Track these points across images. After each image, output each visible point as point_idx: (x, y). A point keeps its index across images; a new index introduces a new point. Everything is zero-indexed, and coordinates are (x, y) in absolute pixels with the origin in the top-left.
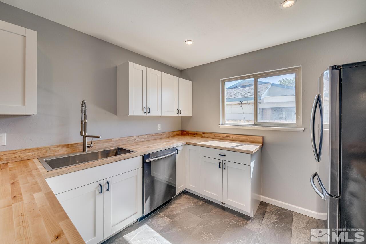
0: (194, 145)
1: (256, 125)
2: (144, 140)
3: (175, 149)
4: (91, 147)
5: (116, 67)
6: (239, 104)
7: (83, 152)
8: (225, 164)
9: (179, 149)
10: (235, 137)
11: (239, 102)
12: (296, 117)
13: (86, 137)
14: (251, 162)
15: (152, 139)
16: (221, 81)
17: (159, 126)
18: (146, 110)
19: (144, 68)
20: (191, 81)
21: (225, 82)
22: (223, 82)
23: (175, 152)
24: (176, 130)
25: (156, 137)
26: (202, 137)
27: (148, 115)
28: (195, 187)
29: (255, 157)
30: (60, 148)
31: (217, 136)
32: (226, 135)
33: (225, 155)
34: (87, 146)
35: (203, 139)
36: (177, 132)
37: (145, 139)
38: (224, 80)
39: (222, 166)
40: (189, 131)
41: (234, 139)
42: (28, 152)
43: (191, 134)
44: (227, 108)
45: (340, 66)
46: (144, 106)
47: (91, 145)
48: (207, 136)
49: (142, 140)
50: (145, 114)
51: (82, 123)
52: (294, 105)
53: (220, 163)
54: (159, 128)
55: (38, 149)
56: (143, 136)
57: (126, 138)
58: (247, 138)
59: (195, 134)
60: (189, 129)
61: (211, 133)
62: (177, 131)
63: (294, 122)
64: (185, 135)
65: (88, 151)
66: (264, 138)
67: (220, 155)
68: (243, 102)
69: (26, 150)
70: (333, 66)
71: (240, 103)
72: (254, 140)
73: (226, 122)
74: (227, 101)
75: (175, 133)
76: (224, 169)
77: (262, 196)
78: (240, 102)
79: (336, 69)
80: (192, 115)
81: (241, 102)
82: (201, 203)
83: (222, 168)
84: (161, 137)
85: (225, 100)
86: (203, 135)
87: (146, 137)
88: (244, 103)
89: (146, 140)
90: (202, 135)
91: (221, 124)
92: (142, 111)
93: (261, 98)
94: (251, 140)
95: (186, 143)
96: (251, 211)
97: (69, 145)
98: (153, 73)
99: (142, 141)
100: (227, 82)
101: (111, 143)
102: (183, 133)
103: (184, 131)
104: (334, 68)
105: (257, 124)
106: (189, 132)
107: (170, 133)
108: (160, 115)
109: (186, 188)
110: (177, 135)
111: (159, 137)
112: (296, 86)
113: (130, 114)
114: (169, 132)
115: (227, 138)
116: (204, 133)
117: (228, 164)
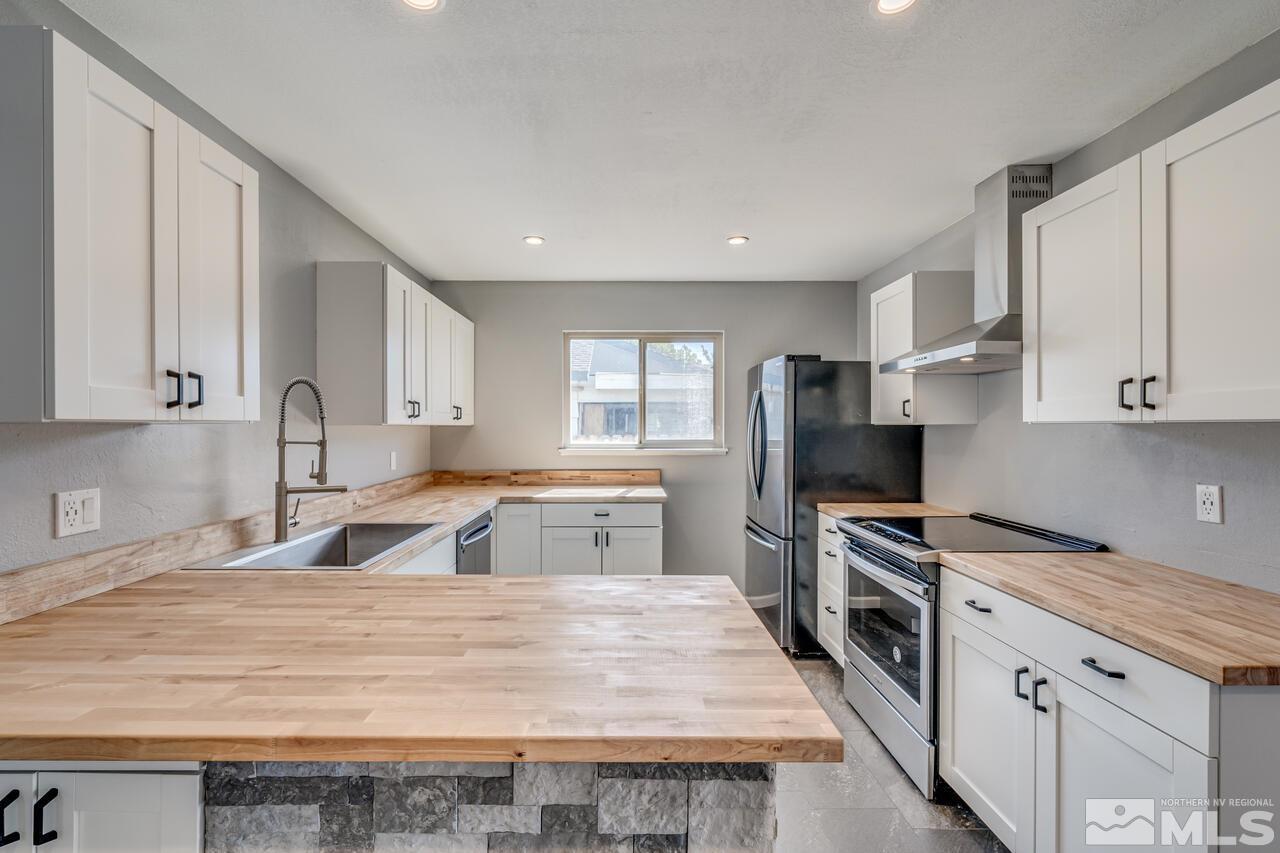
0: (524, 501)
1: (642, 446)
2: (370, 502)
4: (295, 524)
5: (313, 267)
7: (278, 541)
8: (607, 533)
10: (600, 476)
12: (715, 428)
13: (288, 492)
15: (386, 498)
16: (563, 336)
17: (394, 454)
19: (407, 282)
20: (472, 321)
21: (570, 340)
22: (567, 337)
24: (422, 468)
25: (391, 491)
26: (509, 485)
27: (415, 422)
31: (554, 477)
32: (578, 473)
33: (608, 515)
34: (289, 522)
36: (425, 477)
38: (569, 334)
39: (603, 540)
40: (463, 472)
41: (599, 481)
42: (159, 550)
43: (472, 478)
45: (795, 356)
46: (407, 398)
47: (296, 519)
48: (524, 482)
49: (366, 502)
50: (409, 422)
53: (595, 534)
54: (394, 464)
56: (369, 491)
58: (630, 476)
59: (485, 479)
60: (458, 464)
61: (538, 472)
62: (424, 473)
63: (712, 436)
64: (449, 483)
66: (664, 473)
67: (596, 515)
70: (788, 356)
72: (642, 479)
73: (575, 442)
75: (422, 480)
76: (607, 545)
79: (791, 360)
80: (472, 423)
83: (600, 544)
84: (400, 490)
85: (571, 375)
86: (514, 478)
87: (372, 492)
89: (375, 501)
90: (509, 478)
91: (564, 445)
92: (404, 413)
94: (636, 478)
95: (499, 502)
97: (233, 521)
98: (419, 298)
100: (575, 338)
102: (442, 478)
103: (445, 472)
104: (789, 358)
105: (646, 444)
106: (466, 474)
107: (416, 479)
108: (430, 423)
112: (715, 367)
113: (390, 422)
114: (412, 477)
115: (584, 479)
116: (516, 474)
117: (614, 534)
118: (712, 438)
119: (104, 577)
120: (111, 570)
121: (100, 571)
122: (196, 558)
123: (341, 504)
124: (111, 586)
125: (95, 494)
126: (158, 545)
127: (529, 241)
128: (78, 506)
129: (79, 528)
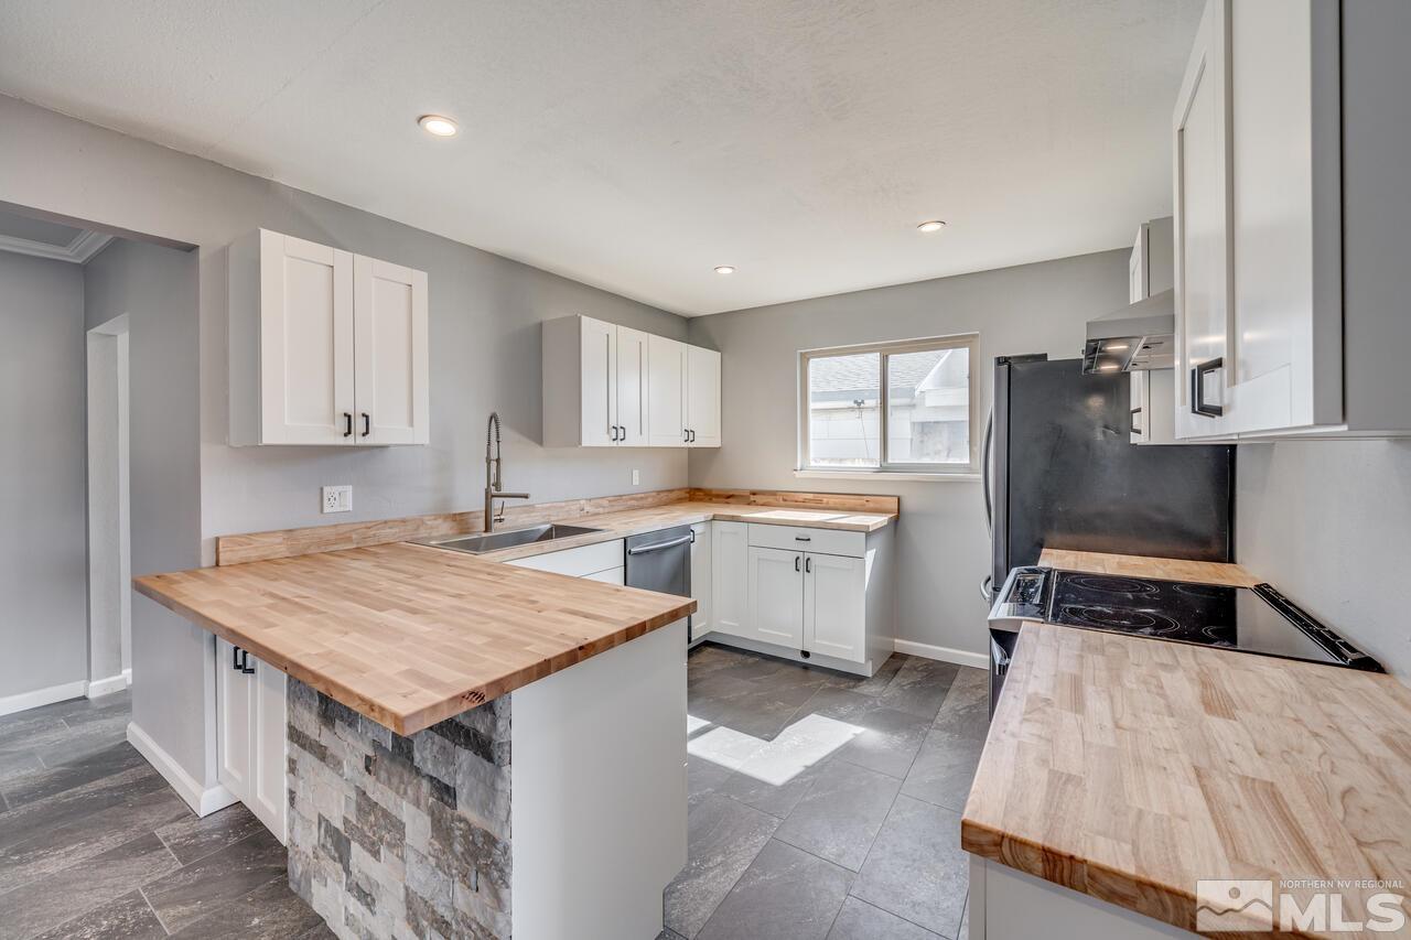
0: (734, 519)
1: (882, 470)
2: (601, 510)
3: (687, 529)
4: (501, 520)
5: (541, 324)
6: (852, 409)
7: (486, 531)
8: (808, 559)
9: (698, 529)
10: (833, 500)
11: (852, 404)
12: (970, 450)
13: (493, 496)
14: (866, 550)
15: (621, 508)
16: (798, 356)
17: (636, 473)
18: (618, 431)
19: (611, 328)
20: (718, 350)
21: (808, 359)
22: (805, 358)
23: (688, 537)
24: (677, 485)
25: (629, 503)
26: (749, 504)
27: (622, 444)
28: (736, 625)
29: (878, 541)
30: (440, 521)
31: (788, 498)
32: (810, 496)
33: (809, 540)
34: (494, 518)
35: (755, 508)
36: (679, 493)
37: (604, 507)
38: (806, 353)
39: (803, 565)
40: (711, 490)
41: (831, 505)
42: (390, 528)
43: (718, 496)
44: (814, 423)
45: (1010, 358)
46: (612, 424)
47: (502, 517)
48: (761, 502)
49: (597, 510)
50: (614, 444)
51: (489, 464)
52: (966, 417)
53: (798, 558)
54: (636, 482)
55: (404, 521)
56: (600, 501)
57: (563, 504)
58: (863, 502)
59: (729, 497)
60: (710, 483)
61: (773, 493)
62: (680, 490)
63: (967, 461)
64: (701, 500)
65: (498, 530)
66: (903, 500)
67: (798, 539)
68: (863, 402)
69: (386, 522)
70: (999, 358)
71: (856, 405)
72: (878, 506)
73: (813, 464)
74: (814, 401)
75: (674, 495)
76: (808, 571)
77: (896, 641)
78: (856, 402)
79: (1003, 363)
80: (719, 445)
81: (859, 404)
82: (751, 660)
83: (801, 570)
84: (641, 503)
85: (810, 396)
86: (752, 498)
87: (605, 502)
88: (866, 405)
89: (606, 510)
90: (749, 497)
91: (799, 467)
92: (607, 436)
93: (917, 393)
94: (871, 505)
95: (711, 517)
96: (867, 661)
97: (455, 515)
98: (630, 338)
99: (598, 514)
100: (813, 357)
101: (533, 514)
102: (695, 495)
103: (699, 490)
104: (1000, 361)
105: (886, 468)
106: (714, 493)
107: (662, 495)
108: (647, 445)
109: (712, 633)
110: (679, 501)
111: (634, 503)
112: (970, 377)
113: (585, 443)
114: (659, 492)
115: (815, 502)
116: (754, 494)
117: (815, 560)
118: (968, 462)
119: (349, 540)
120: (354, 536)
121: (348, 535)
122: (420, 536)
123: (567, 509)
124: (355, 546)
125: (349, 489)
126: (390, 524)
127: (719, 271)
128: (337, 496)
129: (337, 509)
